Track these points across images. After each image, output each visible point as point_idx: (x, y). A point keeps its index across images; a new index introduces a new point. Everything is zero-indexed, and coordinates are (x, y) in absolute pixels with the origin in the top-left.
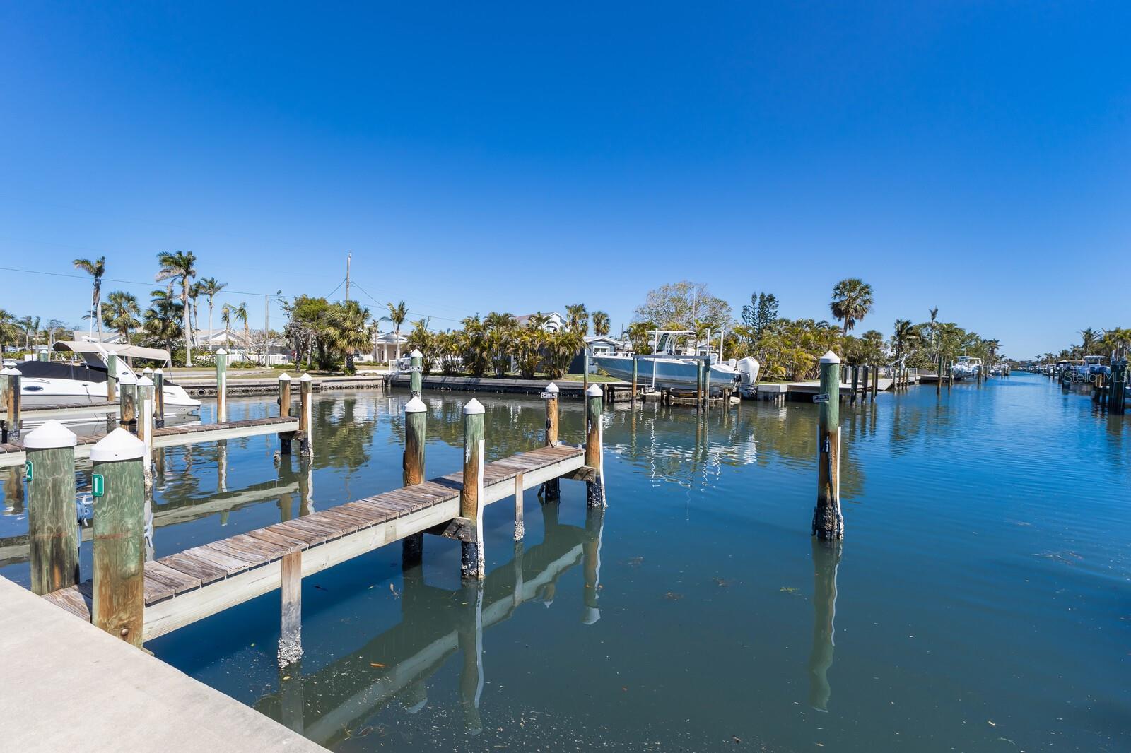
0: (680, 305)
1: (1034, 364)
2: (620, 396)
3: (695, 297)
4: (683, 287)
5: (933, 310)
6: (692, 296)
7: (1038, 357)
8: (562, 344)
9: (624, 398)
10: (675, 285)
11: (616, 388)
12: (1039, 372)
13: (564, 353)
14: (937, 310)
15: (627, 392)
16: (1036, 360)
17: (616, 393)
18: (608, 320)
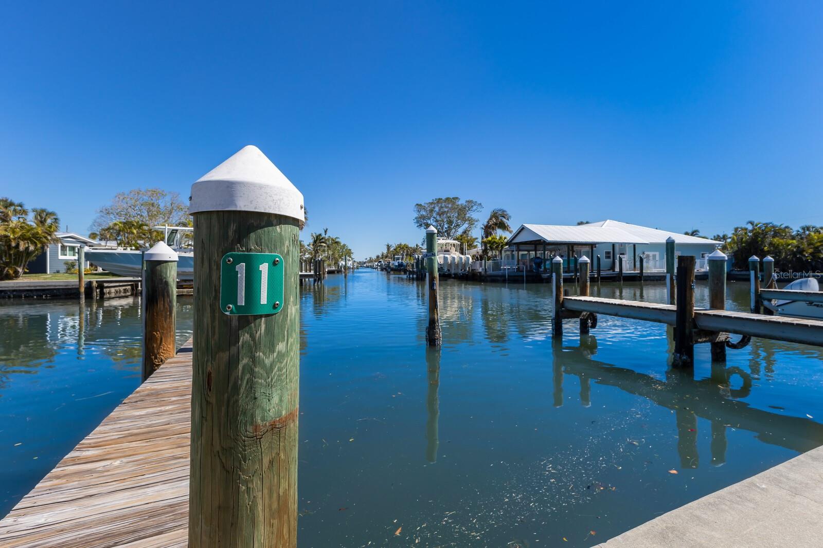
0: (154, 209)
1: (365, 263)
2: (109, 293)
3: (169, 205)
4: (154, 193)
5: (325, 229)
6: (163, 203)
7: (366, 259)
8: (23, 238)
9: (113, 295)
10: (147, 191)
11: (106, 285)
12: (367, 267)
13: (27, 248)
14: (327, 229)
15: (117, 288)
16: (365, 261)
17: (105, 290)
18: (56, 219)
